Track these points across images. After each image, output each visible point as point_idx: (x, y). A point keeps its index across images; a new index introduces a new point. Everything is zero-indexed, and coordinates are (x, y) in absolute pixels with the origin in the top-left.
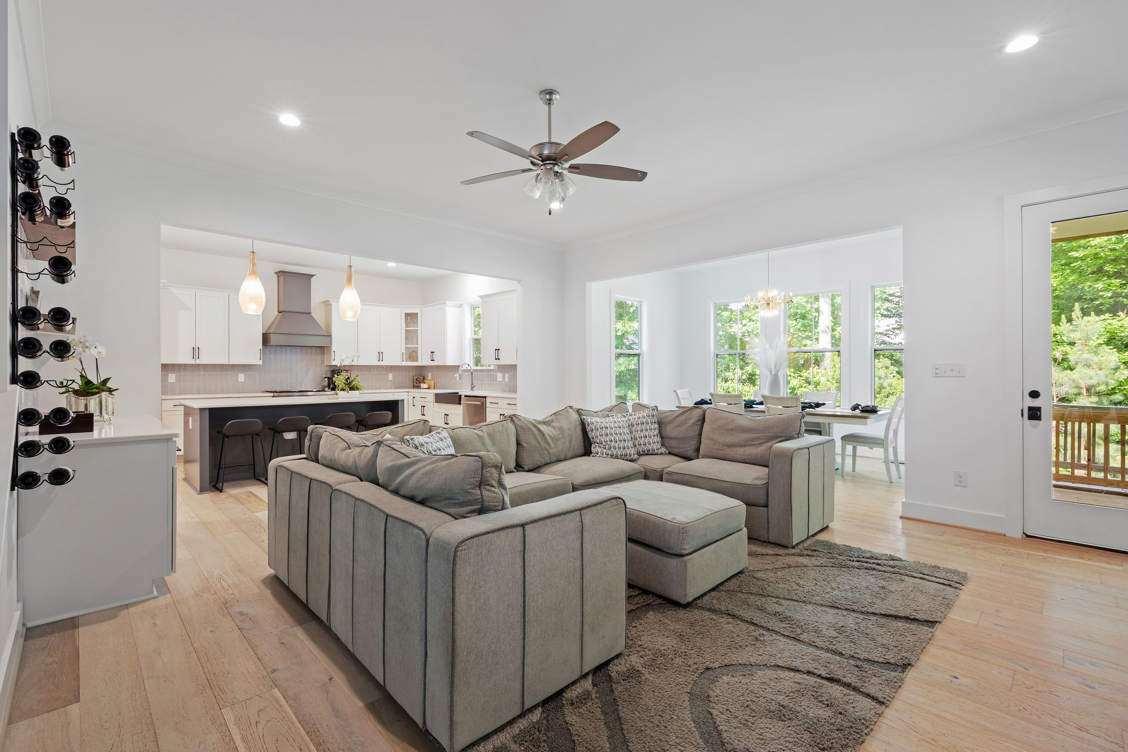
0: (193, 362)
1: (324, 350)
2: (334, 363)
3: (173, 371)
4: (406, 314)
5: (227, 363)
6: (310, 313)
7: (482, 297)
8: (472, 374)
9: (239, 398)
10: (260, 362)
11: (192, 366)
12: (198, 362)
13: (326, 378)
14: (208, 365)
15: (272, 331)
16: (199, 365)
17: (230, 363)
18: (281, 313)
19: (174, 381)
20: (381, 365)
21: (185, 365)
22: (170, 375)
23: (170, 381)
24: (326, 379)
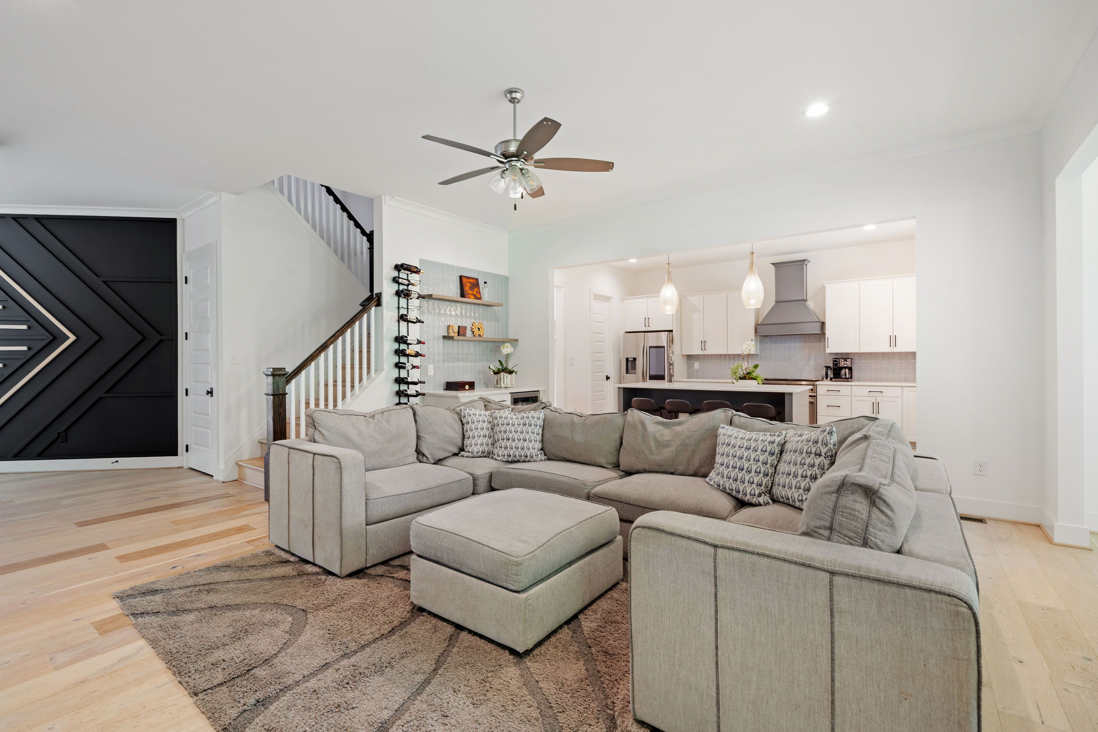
0: (702, 353)
1: (821, 335)
2: (834, 351)
6: (806, 301)
9: (726, 383)
12: (706, 353)
17: (729, 353)
19: (698, 368)
20: (894, 351)
22: (696, 363)
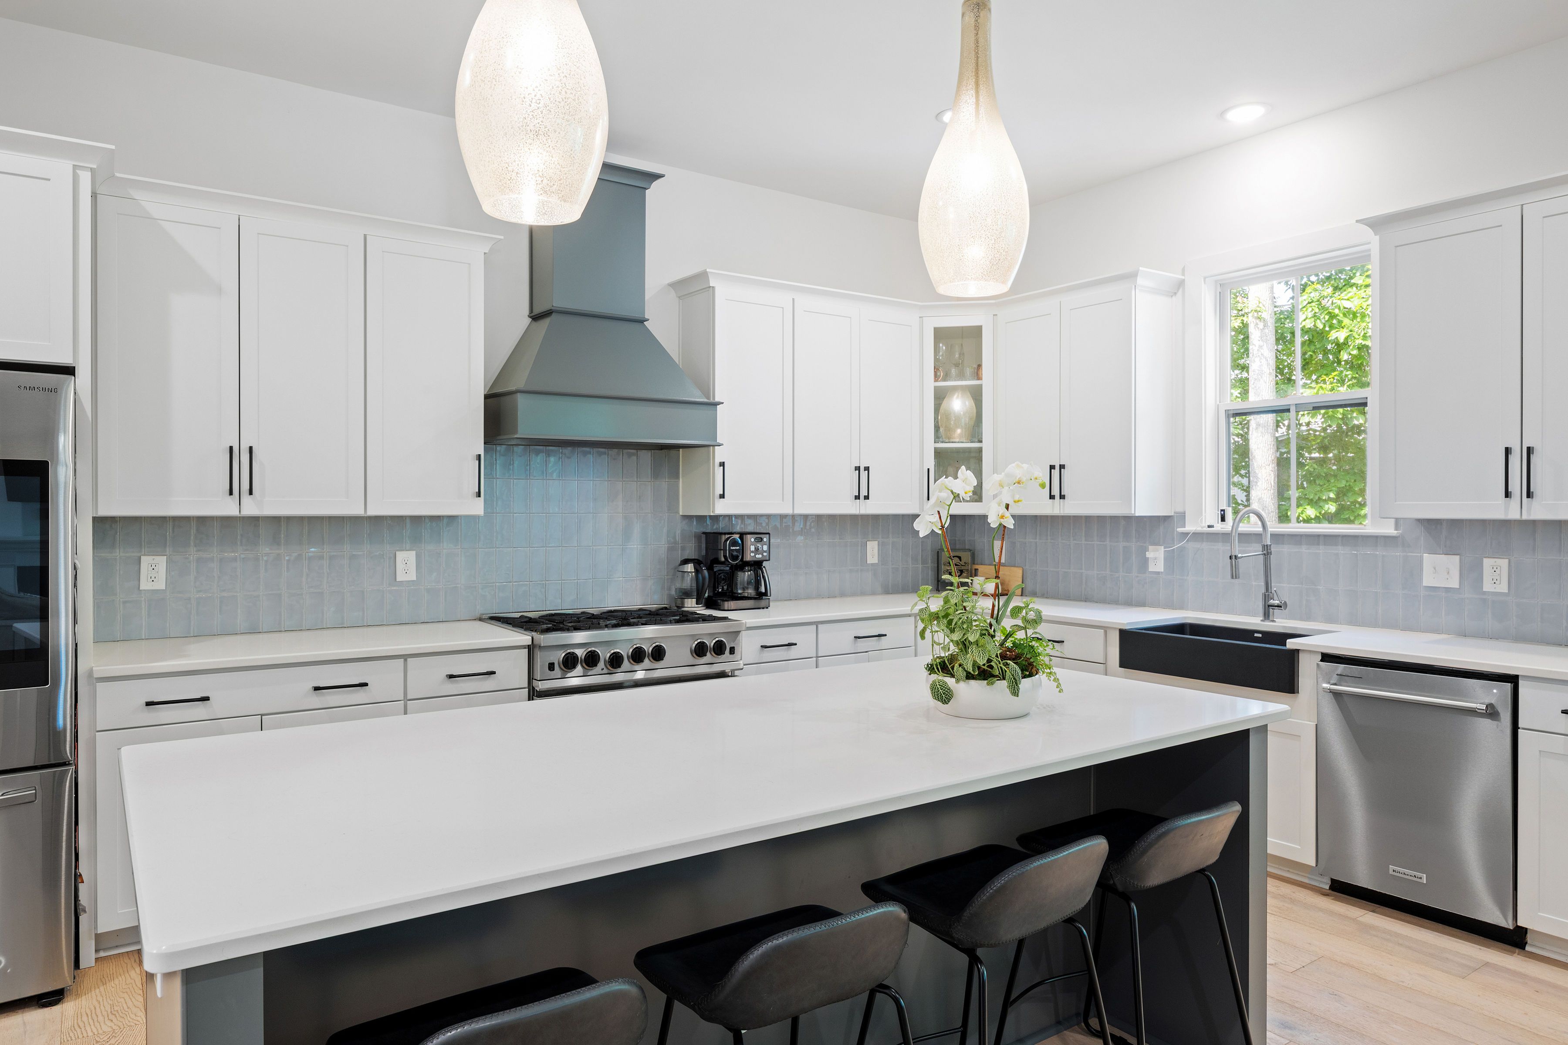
0: (228, 508)
1: (678, 457)
2: (721, 508)
3: (157, 546)
4: (937, 330)
5: (358, 511)
6: (642, 321)
7: (1377, 224)
8: (1267, 552)
10: (477, 508)
11: (226, 521)
12: (250, 508)
13: (686, 562)
14: (289, 519)
15: (518, 381)
16: (255, 520)
17: (371, 512)
18: (546, 322)
19: (161, 584)
20: (863, 512)
21: (202, 520)
22: (146, 561)
23: (145, 585)
24: (690, 567)
